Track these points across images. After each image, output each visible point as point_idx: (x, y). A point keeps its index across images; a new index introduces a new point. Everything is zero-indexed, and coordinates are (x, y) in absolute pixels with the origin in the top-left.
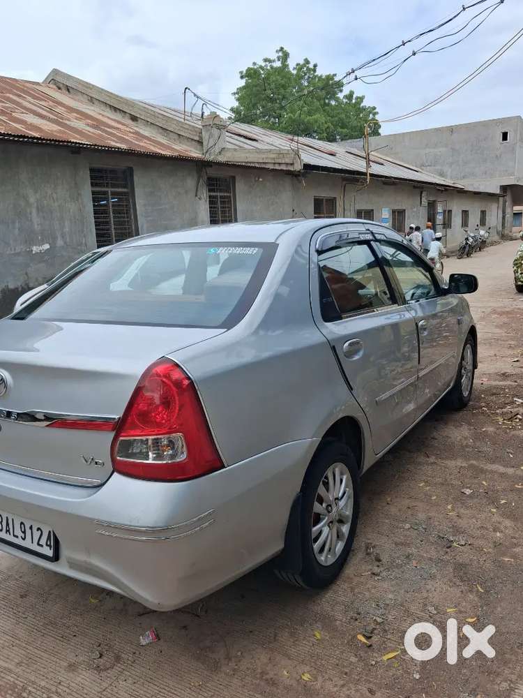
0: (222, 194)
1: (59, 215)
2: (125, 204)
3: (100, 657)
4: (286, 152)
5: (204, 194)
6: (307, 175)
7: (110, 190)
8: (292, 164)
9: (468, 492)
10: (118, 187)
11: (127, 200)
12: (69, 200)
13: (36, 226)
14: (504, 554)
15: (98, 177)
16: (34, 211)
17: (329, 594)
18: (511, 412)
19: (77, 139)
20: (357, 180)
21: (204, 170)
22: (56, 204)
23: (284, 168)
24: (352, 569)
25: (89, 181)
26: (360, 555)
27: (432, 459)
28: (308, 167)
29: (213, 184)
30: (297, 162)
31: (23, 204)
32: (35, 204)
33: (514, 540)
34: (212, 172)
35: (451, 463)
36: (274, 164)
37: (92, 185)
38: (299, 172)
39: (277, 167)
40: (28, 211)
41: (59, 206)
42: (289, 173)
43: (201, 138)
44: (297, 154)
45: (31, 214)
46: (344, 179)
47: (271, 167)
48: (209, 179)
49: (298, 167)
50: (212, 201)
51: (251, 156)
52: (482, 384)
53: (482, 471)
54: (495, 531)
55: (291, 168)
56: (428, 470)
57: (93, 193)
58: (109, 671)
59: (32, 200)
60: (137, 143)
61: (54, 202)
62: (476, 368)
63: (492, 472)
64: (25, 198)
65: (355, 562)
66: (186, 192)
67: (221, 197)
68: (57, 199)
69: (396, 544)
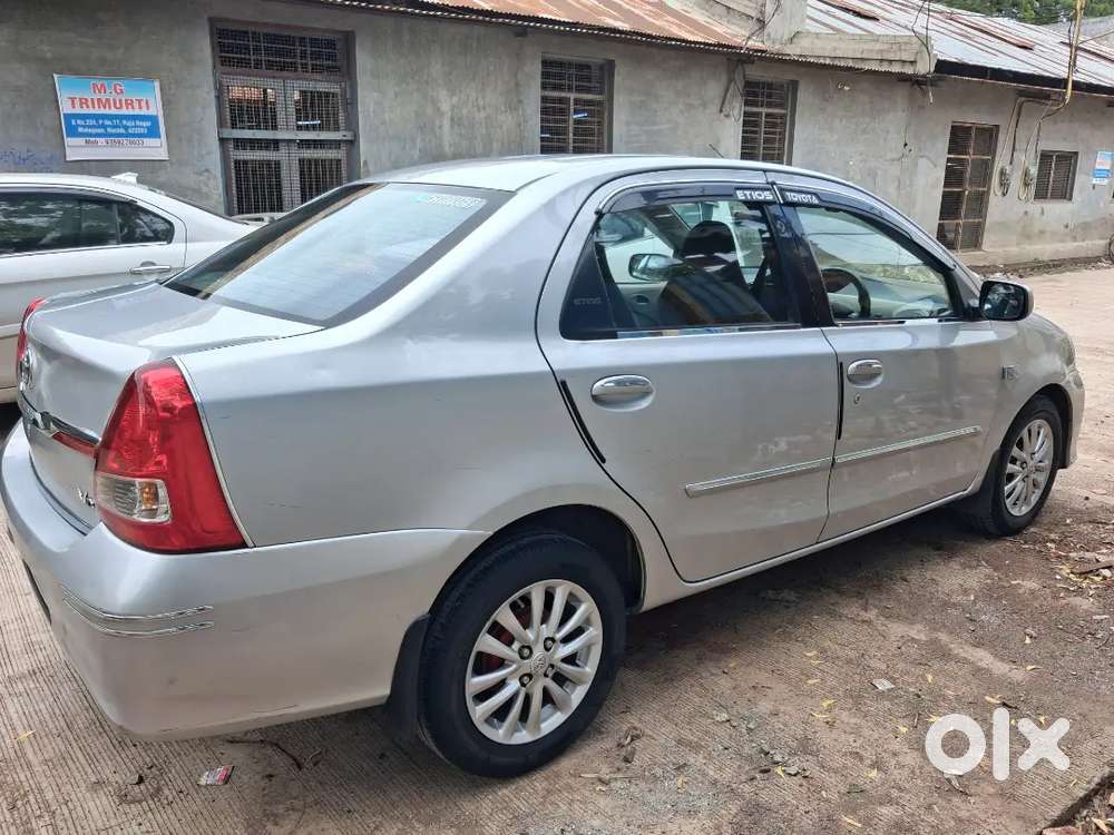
0: (770, 111)
1: (484, 132)
2: (596, 120)
3: (138, 783)
4: (906, 40)
5: (737, 109)
6: (940, 83)
7: (572, 96)
8: (913, 63)
9: (884, 685)
10: (588, 90)
11: (600, 113)
12: (503, 109)
13: (447, 148)
14: (853, 811)
15: (553, 73)
16: (446, 124)
17: (505, 791)
18: (1098, 561)
19: (551, 13)
20: (1047, 97)
21: (740, 67)
22: (483, 114)
23: (896, 69)
24: (575, 761)
25: (538, 81)
26: (608, 743)
27: (872, 614)
28: (944, 67)
29: (754, 93)
30: (922, 58)
31: (429, 111)
32: (450, 114)
33: (895, 793)
34: (755, 73)
35: (897, 629)
36: (882, 60)
37: (544, 87)
38: (924, 76)
39: (884, 68)
40: (437, 123)
41: (486, 118)
42: (903, 78)
43: (762, 13)
44: (925, 43)
45: (440, 127)
46: (1021, 93)
47: (875, 67)
48: (748, 84)
49: (925, 67)
50: (750, 123)
51: (843, 45)
52: (1087, 498)
53: (945, 655)
54: (872, 766)
55: (909, 70)
56: (845, 630)
57: (544, 99)
58: (132, 806)
59: (445, 107)
60: (651, 20)
61: (479, 111)
62: (1064, 466)
63: (965, 661)
64: (435, 102)
65: (588, 753)
66: (704, 105)
67: (768, 115)
68: (484, 108)
69: (680, 742)
